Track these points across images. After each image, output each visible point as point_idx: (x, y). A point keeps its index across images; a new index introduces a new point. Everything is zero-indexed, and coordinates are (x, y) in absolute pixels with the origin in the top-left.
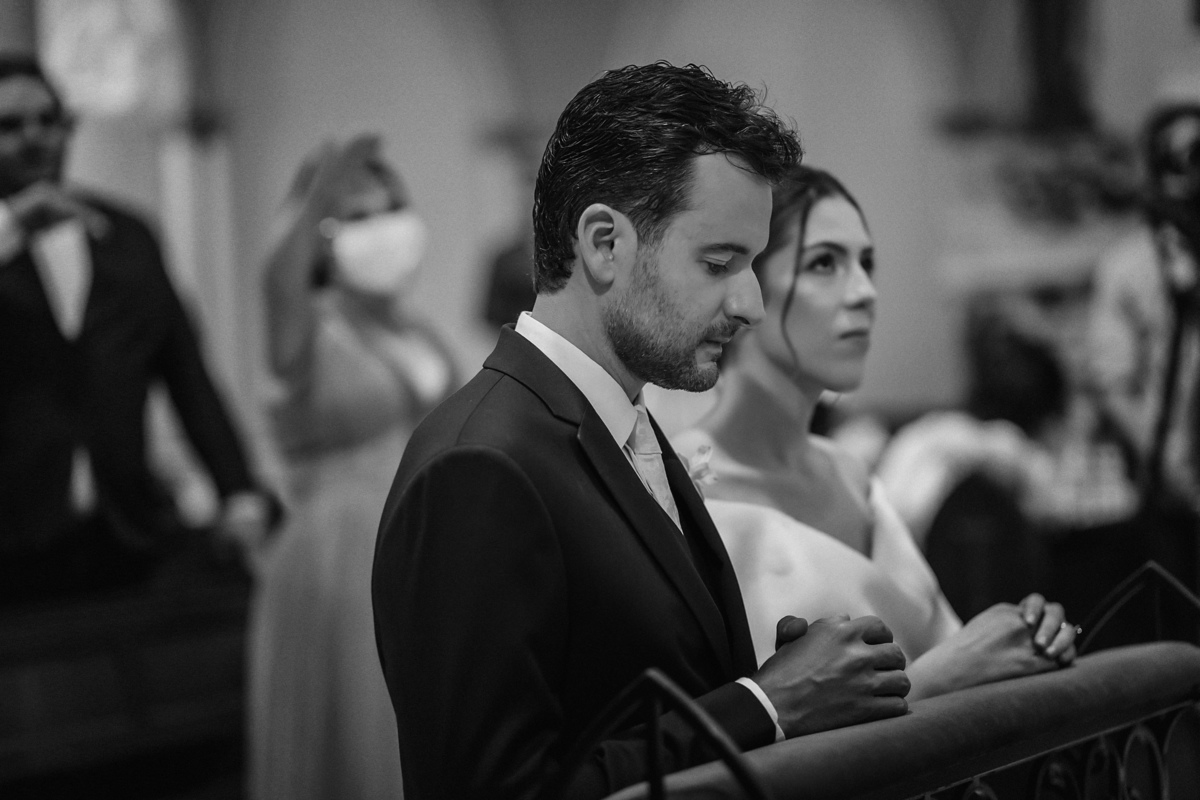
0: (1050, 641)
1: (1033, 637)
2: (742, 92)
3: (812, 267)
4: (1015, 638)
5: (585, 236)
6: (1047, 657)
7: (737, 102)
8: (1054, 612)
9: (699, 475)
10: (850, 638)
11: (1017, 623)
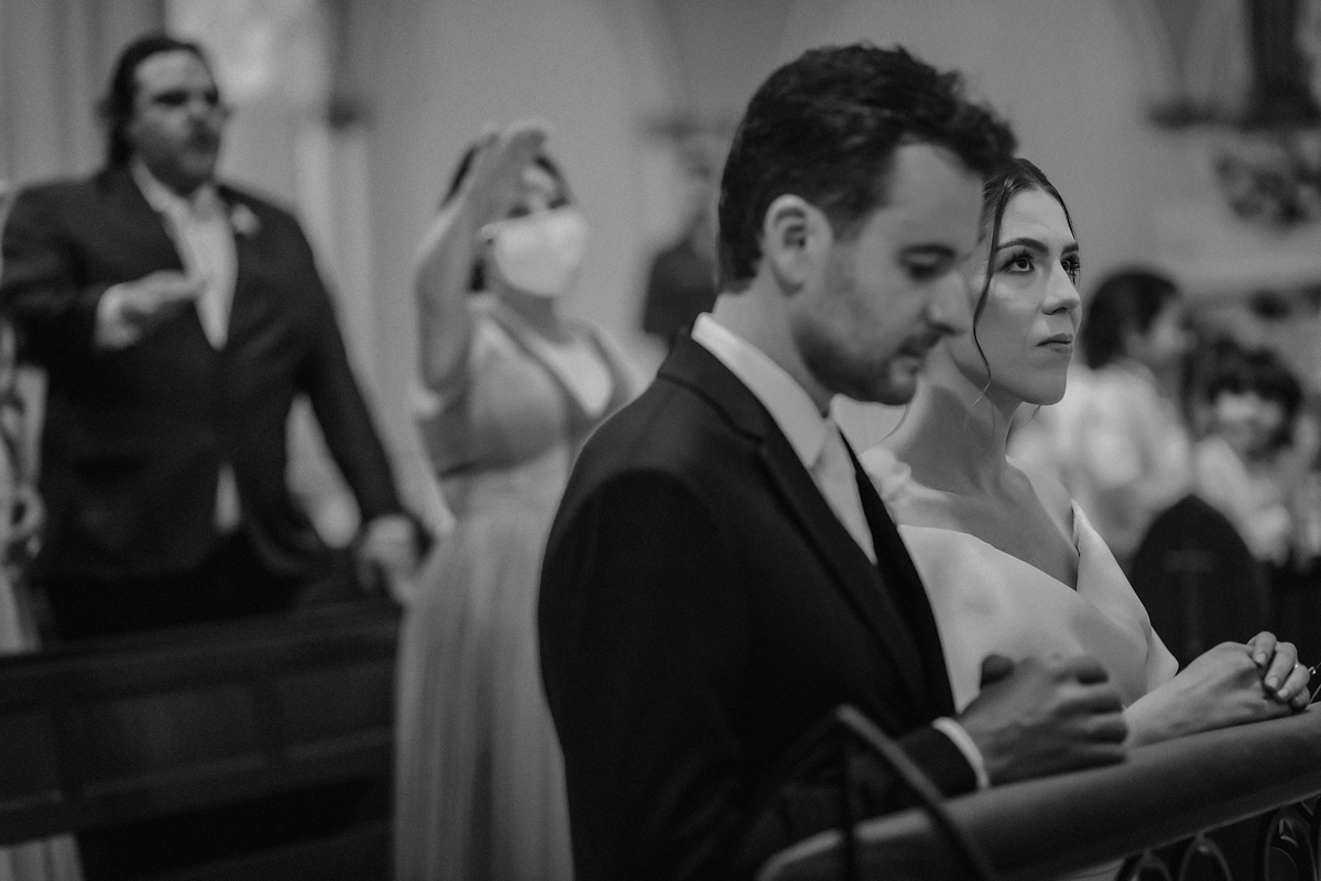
0: (1282, 684)
1: (1263, 679)
2: (953, 77)
3: (1007, 266)
4: (1243, 679)
5: (773, 233)
6: (1279, 701)
7: (947, 87)
8: (1286, 651)
9: (893, 498)
10: (1061, 678)
11: (1246, 663)
